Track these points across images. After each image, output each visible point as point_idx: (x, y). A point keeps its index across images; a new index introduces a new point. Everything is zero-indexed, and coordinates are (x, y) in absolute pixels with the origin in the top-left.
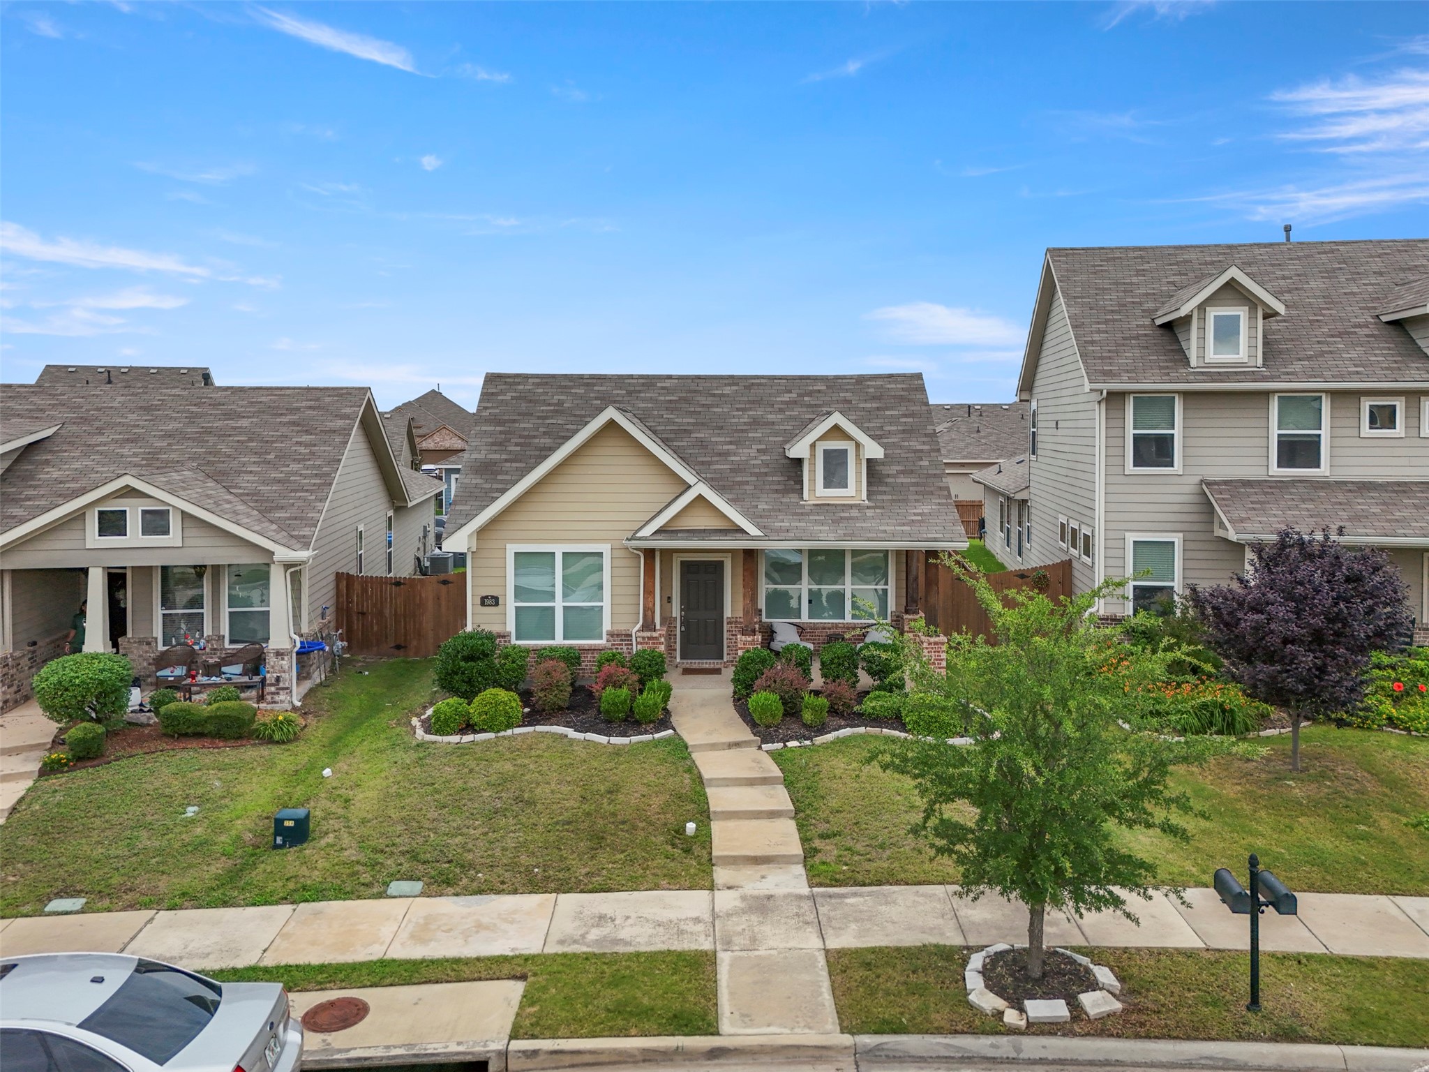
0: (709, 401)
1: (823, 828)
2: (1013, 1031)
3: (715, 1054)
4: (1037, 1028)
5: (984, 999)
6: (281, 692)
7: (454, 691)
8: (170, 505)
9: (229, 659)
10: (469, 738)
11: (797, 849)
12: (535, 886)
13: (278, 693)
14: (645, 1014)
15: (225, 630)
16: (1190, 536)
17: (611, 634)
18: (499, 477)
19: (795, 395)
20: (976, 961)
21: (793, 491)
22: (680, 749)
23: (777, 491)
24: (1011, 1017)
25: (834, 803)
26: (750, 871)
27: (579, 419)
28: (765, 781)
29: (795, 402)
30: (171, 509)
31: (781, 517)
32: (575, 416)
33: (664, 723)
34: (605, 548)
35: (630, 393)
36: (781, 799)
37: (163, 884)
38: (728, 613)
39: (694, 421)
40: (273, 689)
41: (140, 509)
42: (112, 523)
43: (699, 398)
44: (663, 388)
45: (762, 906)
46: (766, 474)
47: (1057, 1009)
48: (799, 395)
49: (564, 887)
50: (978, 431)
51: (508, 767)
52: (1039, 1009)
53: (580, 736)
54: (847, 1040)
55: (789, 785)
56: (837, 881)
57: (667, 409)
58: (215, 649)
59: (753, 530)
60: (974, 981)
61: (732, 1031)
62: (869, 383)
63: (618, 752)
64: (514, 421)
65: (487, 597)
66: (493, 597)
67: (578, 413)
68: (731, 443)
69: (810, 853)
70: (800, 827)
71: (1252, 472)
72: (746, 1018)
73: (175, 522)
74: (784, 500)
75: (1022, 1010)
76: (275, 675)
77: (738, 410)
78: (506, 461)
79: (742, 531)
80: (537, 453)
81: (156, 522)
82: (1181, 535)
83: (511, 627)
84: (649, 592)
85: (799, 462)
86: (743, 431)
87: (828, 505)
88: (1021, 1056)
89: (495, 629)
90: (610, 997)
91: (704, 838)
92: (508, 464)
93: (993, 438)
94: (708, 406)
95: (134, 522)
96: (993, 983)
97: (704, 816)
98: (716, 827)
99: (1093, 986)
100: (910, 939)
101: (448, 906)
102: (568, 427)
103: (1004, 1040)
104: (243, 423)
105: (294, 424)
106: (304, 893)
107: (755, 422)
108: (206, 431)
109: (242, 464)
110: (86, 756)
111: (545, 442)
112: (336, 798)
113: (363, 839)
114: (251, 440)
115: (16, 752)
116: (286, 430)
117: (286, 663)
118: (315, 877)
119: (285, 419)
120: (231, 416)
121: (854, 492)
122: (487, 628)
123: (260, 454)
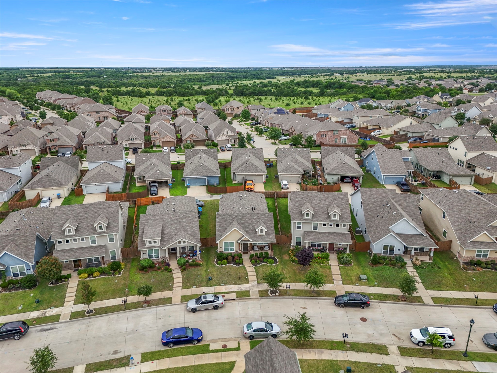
1: (259, 277)
3: (250, 298)
4: (273, 296)
5: (269, 294)
6: (199, 259)
7: (220, 260)
9: (190, 253)
10: (222, 266)
11: (256, 280)
12: (234, 284)
14: (245, 296)
15: (189, 250)
17: (235, 251)
20: (269, 291)
21: (256, 235)
22: (244, 267)
23: (254, 233)
24: (271, 295)
25: (260, 274)
26: (252, 282)
28: (253, 271)
31: (255, 238)
32: (229, 221)
33: (243, 264)
34: (234, 242)
35: (235, 217)
36: (255, 274)
37: (202, 285)
38: (248, 246)
42: (179, 243)
43: (244, 218)
44: (239, 216)
45: (253, 286)
47: (274, 295)
49: (236, 284)
51: (228, 270)
52: (273, 295)
53: (234, 265)
54: (259, 297)
55: (256, 272)
56: (260, 283)
57: (240, 220)
58: (188, 252)
59: (252, 241)
60: (269, 292)
61: (251, 297)
63: (238, 268)
64: (221, 222)
66: (221, 247)
68: (249, 226)
69: (257, 280)
70: (257, 277)
71: (310, 230)
72: (252, 296)
73: (186, 242)
77: (249, 220)
78: (221, 229)
79: (250, 241)
81: (184, 242)
82: (302, 237)
83: (224, 250)
84: (240, 247)
85: (257, 231)
86: (250, 223)
87: (260, 236)
88: (270, 298)
89: (222, 250)
90: (242, 295)
91: (248, 278)
95: (182, 242)
96: (270, 293)
97: (248, 276)
98: (249, 277)
99: (277, 293)
100: (265, 289)
101: (227, 286)
104: (184, 220)
105: (191, 220)
106: (214, 285)
107: (252, 222)
108: (180, 222)
109: (187, 228)
110: (185, 270)
111: (225, 226)
112: (212, 274)
113: (217, 280)
114: (187, 224)
115: (176, 269)
116: (190, 221)
117: (199, 256)
118: (214, 284)
119: (189, 219)
120: (182, 219)
121: (263, 234)
122: (221, 251)
123: (189, 226)
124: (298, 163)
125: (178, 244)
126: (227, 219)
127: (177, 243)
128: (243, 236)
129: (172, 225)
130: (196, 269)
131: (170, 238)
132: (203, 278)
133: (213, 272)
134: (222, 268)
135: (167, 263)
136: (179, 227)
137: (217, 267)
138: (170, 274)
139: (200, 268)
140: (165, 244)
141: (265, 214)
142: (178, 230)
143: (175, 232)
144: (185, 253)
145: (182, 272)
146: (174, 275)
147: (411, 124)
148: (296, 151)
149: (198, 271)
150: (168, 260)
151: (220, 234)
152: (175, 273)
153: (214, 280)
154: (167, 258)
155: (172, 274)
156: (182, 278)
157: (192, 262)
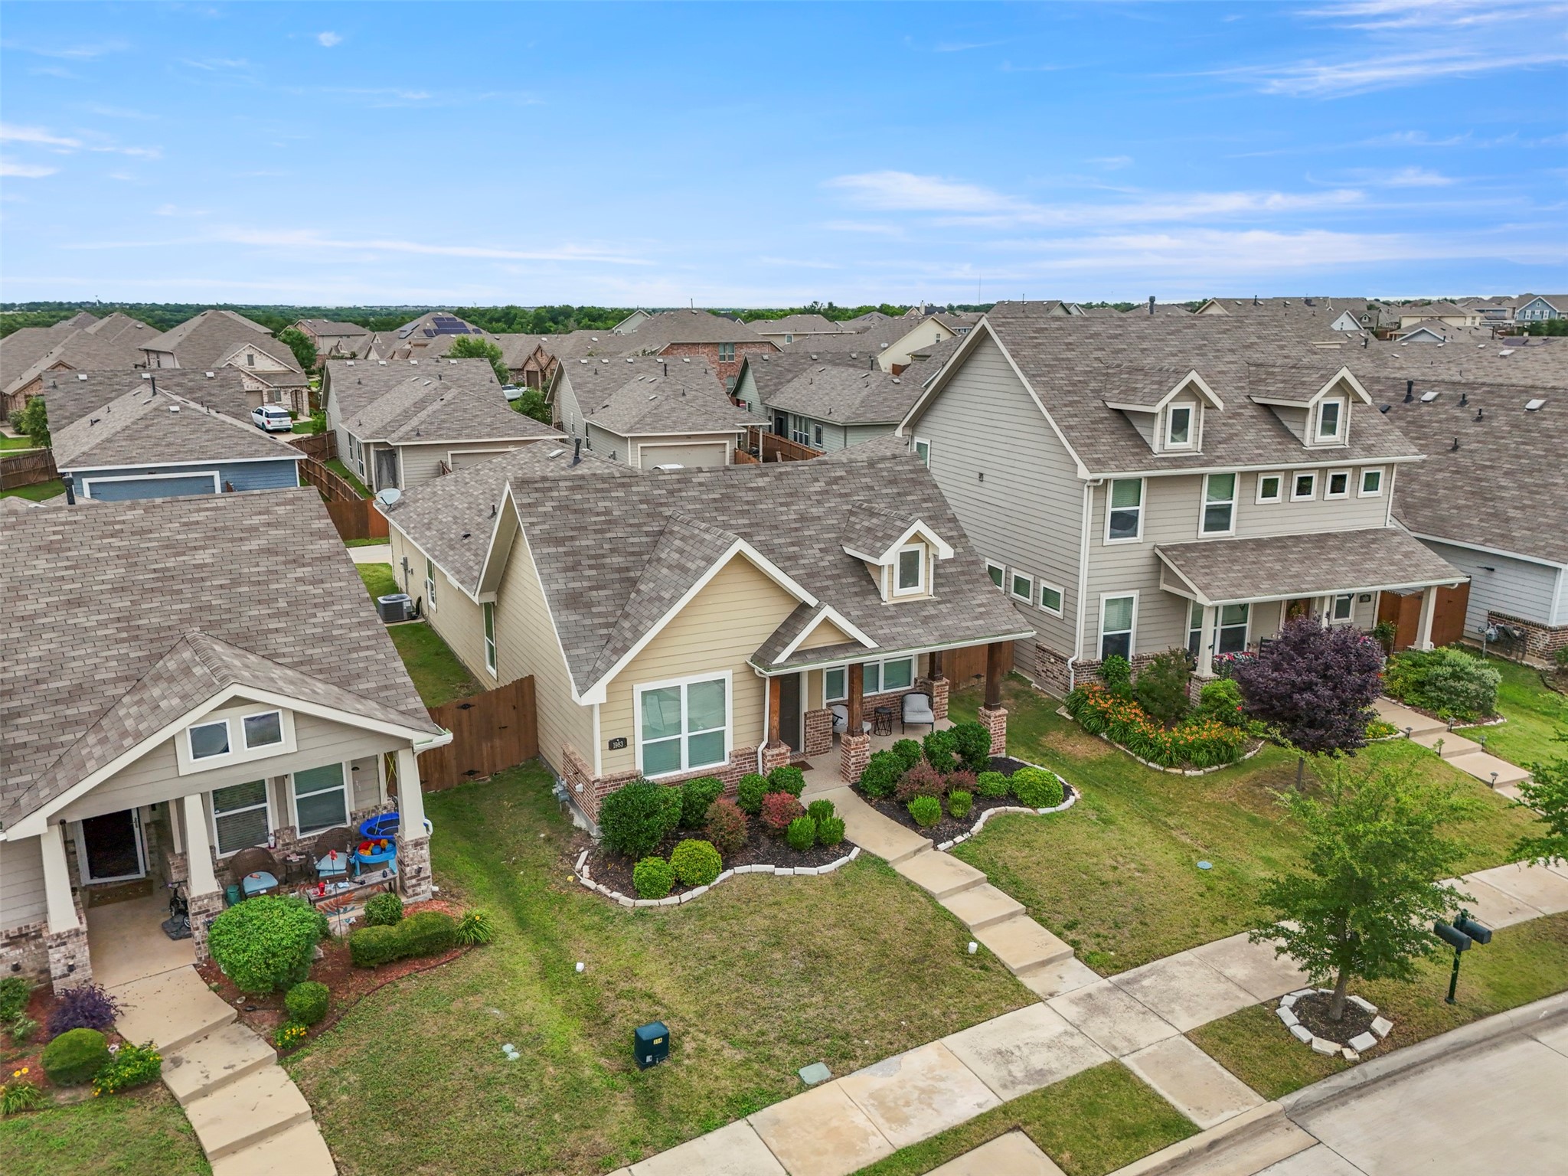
0: (750, 496)
1: (1060, 919)
2: (1355, 1063)
3: (1212, 1146)
4: (1367, 1055)
5: (1321, 1045)
6: (423, 882)
7: (643, 857)
8: (279, 707)
9: (314, 855)
10: (686, 896)
11: (1061, 945)
12: (916, 1038)
13: (419, 885)
15: (294, 820)
16: (1145, 591)
17: (736, 755)
18: (594, 610)
19: (823, 484)
21: (869, 592)
22: (881, 867)
23: (856, 594)
24: (1348, 1053)
25: (1047, 893)
26: (1052, 975)
27: (635, 529)
28: (976, 883)
29: (827, 492)
30: (280, 711)
31: (877, 623)
32: (631, 525)
33: (847, 842)
34: (727, 675)
35: (671, 493)
36: (1005, 899)
38: (805, 708)
39: (747, 522)
40: (414, 881)
41: (242, 718)
42: (209, 740)
43: (740, 494)
44: (701, 484)
45: (1094, 1005)
46: (839, 576)
47: (1367, 1040)
48: (828, 484)
50: (684, 394)
52: (1359, 1042)
53: (787, 871)
54: (1276, 1106)
55: (997, 883)
56: (1116, 967)
57: (716, 509)
58: (288, 844)
59: (870, 644)
61: (1205, 1124)
62: (880, 466)
64: (572, 538)
65: (615, 740)
66: (621, 739)
67: (631, 521)
68: (793, 544)
70: (1043, 923)
71: (1188, 538)
73: (287, 726)
74: (867, 603)
75: (1351, 1047)
76: (415, 867)
77: (782, 505)
78: (591, 588)
79: (858, 644)
80: (617, 576)
81: (264, 731)
82: (1138, 591)
83: (640, 765)
84: (774, 711)
86: (796, 529)
87: (905, 603)
88: (1369, 1079)
89: (628, 768)
91: (989, 954)
92: (594, 593)
93: (700, 402)
94: (753, 503)
95: (237, 735)
96: (1317, 1032)
97: (968, 932)
98: (985, 940)
100: (1224, 1008)
101: (868, 1080)
102: (631, 540)
103: (1355, 1071)
104: (204, 557)
105: (269, 551)
106: (742, 1106)
107: (803, 518)
108: (165, 576)
109: (259, 620)
110: (317, 1020)
111: (617, 560)
112: (630, 995)
113: (724, 1035)
114: (235, 583)
115: (203, 1035)
116: (266, 564)
117: (425, 852)
118: (729, 1087)
119: (254, 545)
120: (173, 547)
121: (923, 588)
122: (616, 772)
123: (269, 601)
124: (688, 397)
125: (187, 762)
126: (607, 512)
127: (185, 748)
128: (802, 612)
129: (76, 602)
130: (443, 985)
131: (67, 724)
132: (569, 1062)
133: (630, 974)
134: (689, 911)
135: (72, 997)
136: (155, 614)
137: (641, 915)
138: (136, 1116)
139: (478, 963)
140: (30, 787)
141: (871, 464)
142: (163, 642)
143: (120, 658)
144: (265, 862)
145: (286, 1052)
146: (193, 1111)
147: (938, 341)
148: (650, 366)
149: (475, 1003)
150: (83, 955)
151: (593, 628)
152: (204, 1092)
153: (689, 1046)
154: (61, 940)
155: (175, 1104)
156: (311, 1129)
157: (368, 920)
